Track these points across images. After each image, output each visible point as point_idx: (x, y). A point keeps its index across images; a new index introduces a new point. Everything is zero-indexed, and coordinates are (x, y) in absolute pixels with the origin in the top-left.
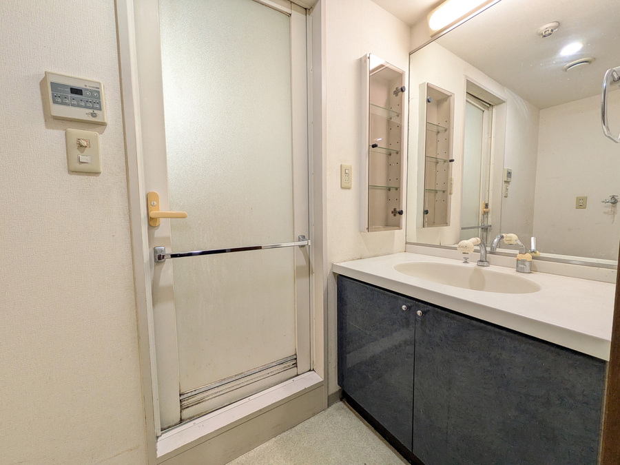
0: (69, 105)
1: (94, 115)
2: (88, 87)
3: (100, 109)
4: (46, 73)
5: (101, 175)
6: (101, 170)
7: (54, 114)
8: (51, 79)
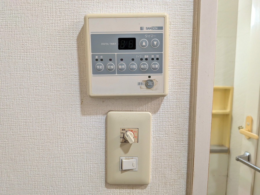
0: (114, 73)
1: (149, 84)
2: (145, 31)
3: (160, 71)
4: (85, 18)
5: (148, 188)
6: (150, 179)
7: (93, 92)
8: (93, 29)
